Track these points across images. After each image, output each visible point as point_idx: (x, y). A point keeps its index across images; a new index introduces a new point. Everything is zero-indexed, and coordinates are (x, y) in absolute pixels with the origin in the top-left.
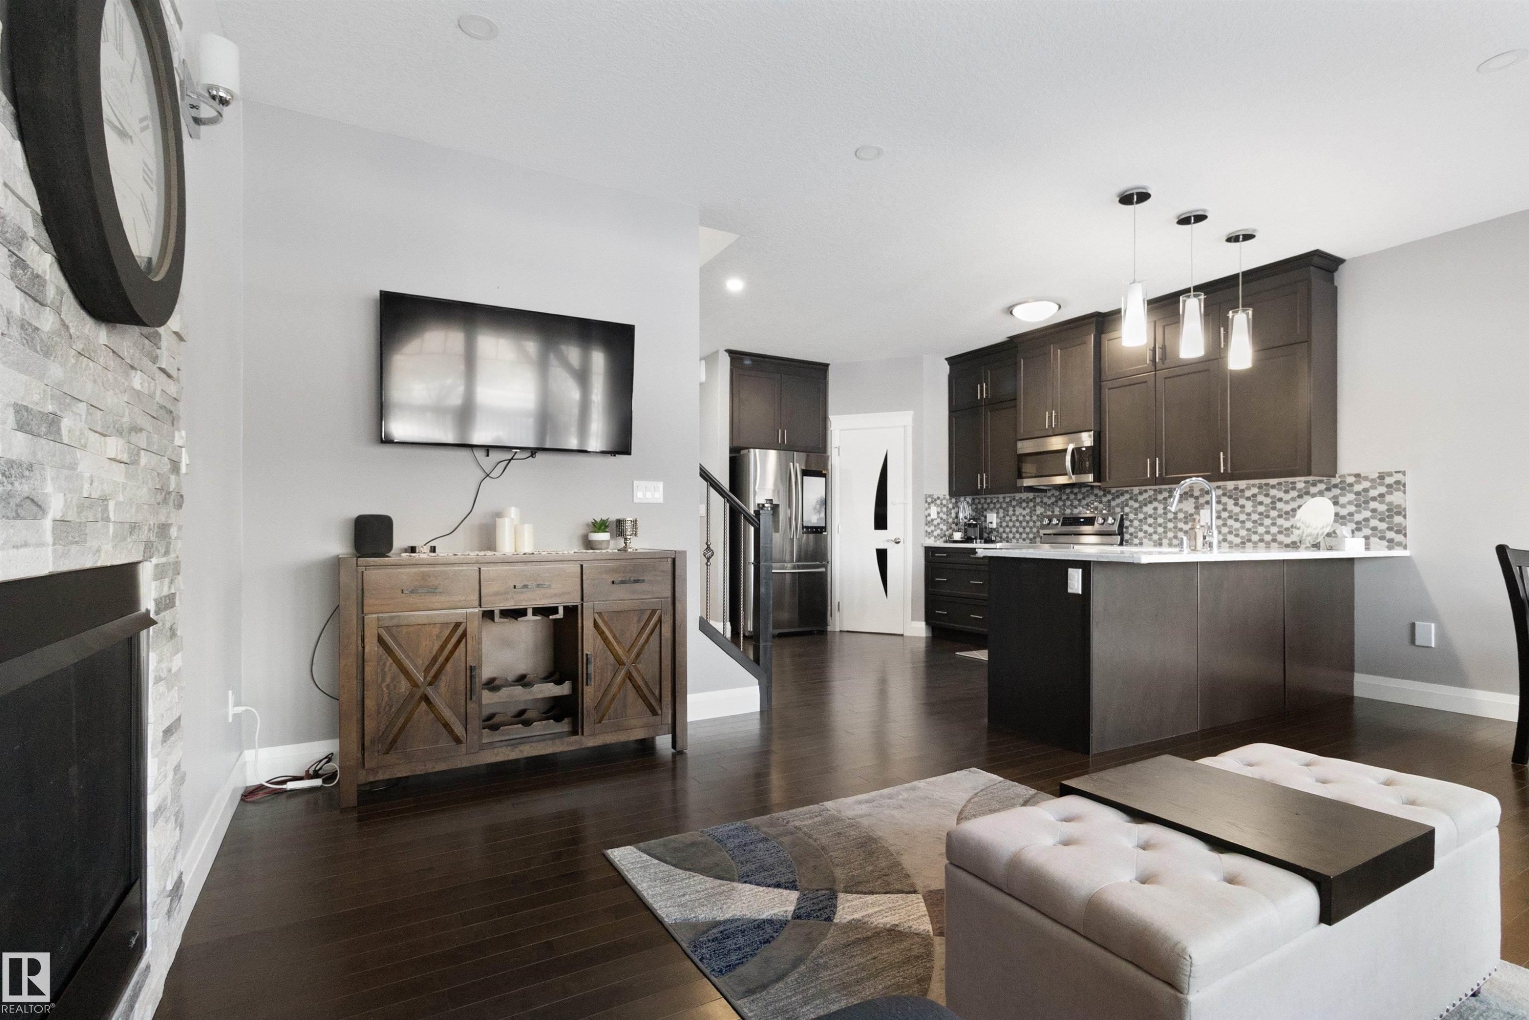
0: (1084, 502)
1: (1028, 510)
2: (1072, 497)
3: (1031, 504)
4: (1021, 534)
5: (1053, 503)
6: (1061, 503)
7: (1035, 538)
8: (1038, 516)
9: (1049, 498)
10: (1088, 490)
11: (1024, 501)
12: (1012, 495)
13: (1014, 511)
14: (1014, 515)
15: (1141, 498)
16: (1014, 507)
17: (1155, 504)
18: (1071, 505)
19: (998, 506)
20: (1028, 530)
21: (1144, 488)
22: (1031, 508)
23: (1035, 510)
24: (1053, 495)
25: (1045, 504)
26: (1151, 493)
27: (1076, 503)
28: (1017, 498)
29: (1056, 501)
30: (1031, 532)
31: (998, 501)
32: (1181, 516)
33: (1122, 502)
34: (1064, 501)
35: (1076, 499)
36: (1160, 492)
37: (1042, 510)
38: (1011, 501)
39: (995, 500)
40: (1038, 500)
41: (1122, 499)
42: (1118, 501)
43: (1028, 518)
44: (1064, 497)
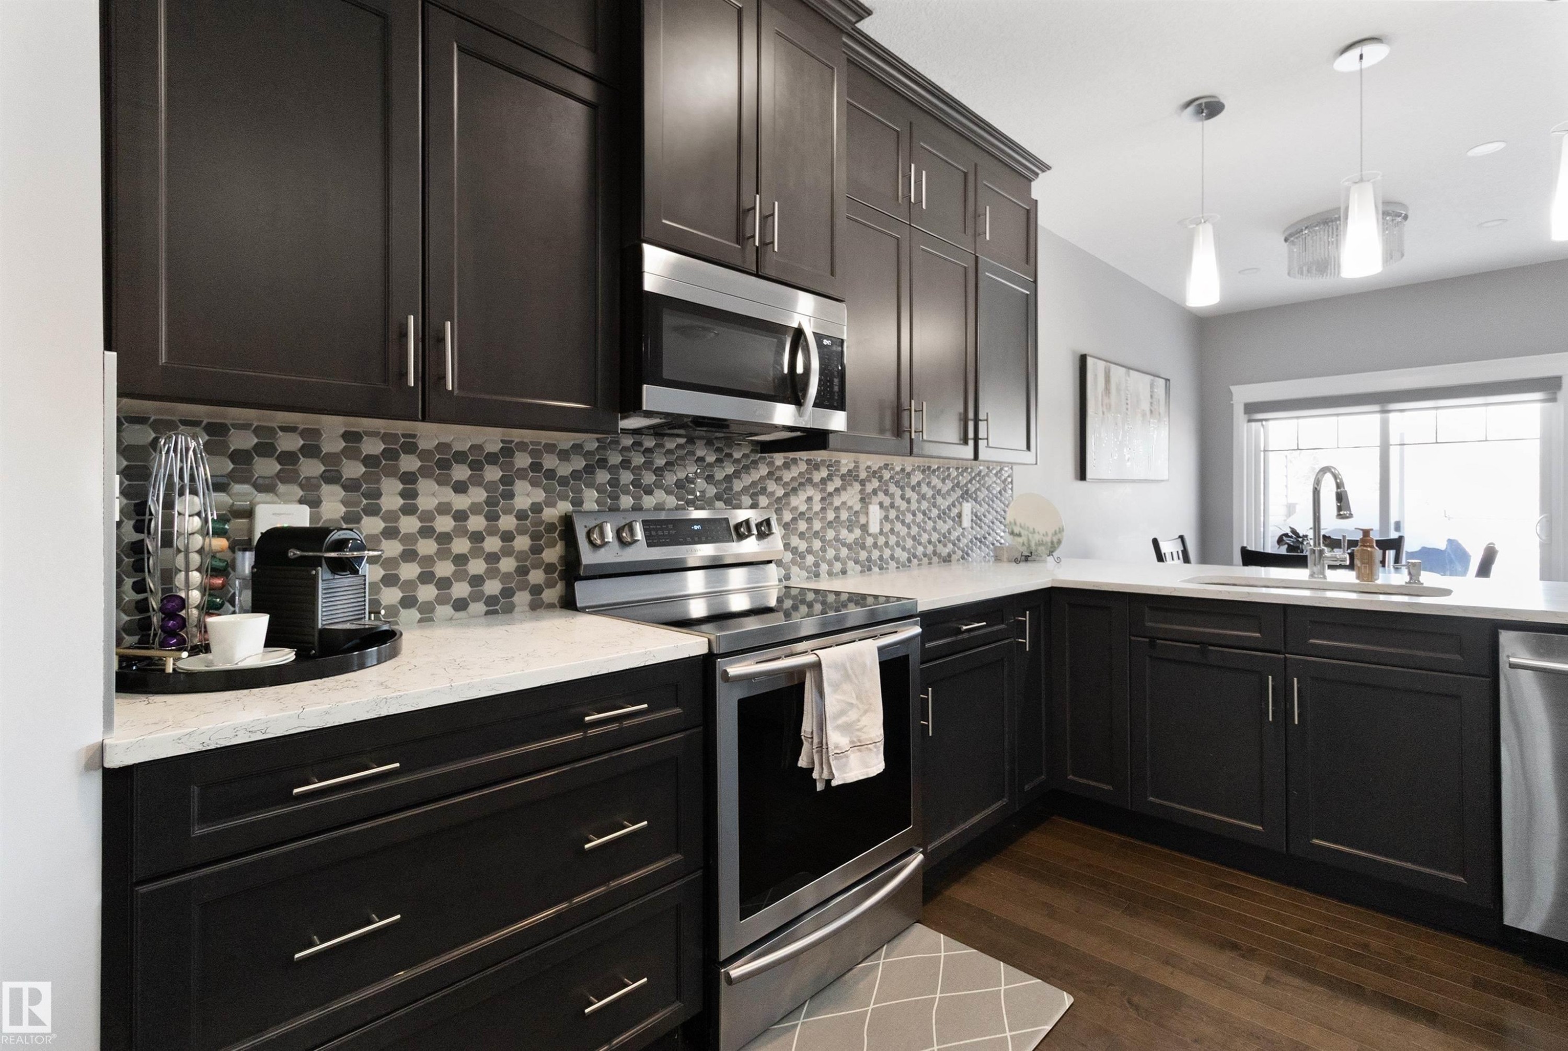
0: (670, 479)
1: (478, 495)
2: (638, 460)
3: (493, 473)
4: (444, 584)
5: (575, 475)
6: (603, 476)
7: (507, 593)
8: (521, 516)
9: (564, 455)
10: (679, 446)
11: (460, 457)
12: (400, 427)
13: (409, 494)
14: (409, 510)
15: (787, 476)
16: (409, 479)
17: (810, 491)
18: (636, 483)
19: (311, 468)
20: (477, 567)
21: (792, 455)
22: (489, 487)
23: (510, 496)
24: (577, 448)
25: (551, 474)
26: (803, 467)
27: (649, 478)
28: (425, 444)
29: (589, 469)
30: (493, 572)
31: (311, 451)
32: (844, 515)
33: (754, 484)
34: (613, 470)
35: (648, 465)
36: (817, 467)
37: (539, 495)
38: (391, 455)
39: (289, 443)
40: (522, 461)
41: (755, 475)
42: (747, 480)
43: (477, 523)
44: (615, 459)
